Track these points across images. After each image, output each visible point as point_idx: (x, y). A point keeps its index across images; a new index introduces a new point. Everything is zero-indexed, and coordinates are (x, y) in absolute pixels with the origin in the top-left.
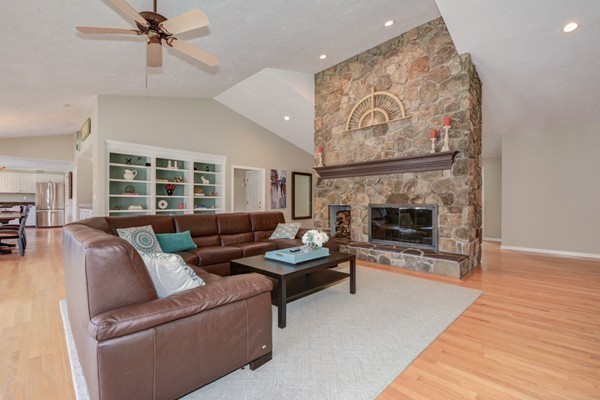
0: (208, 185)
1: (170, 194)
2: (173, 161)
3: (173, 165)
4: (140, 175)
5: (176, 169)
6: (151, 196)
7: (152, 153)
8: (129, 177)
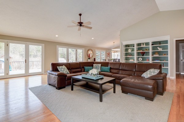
0: (161, 50)
1: (143, 55)
2: (143, 43)
3: (143, 45)
4: (133, 50)
5: (144, 46)
6: (135, 56)
7: (135, 42)
8: (130, 51)
